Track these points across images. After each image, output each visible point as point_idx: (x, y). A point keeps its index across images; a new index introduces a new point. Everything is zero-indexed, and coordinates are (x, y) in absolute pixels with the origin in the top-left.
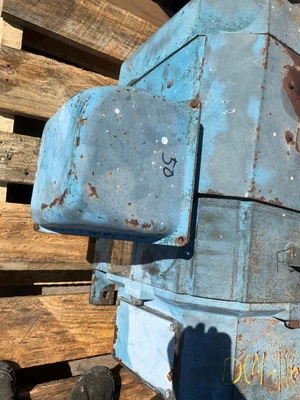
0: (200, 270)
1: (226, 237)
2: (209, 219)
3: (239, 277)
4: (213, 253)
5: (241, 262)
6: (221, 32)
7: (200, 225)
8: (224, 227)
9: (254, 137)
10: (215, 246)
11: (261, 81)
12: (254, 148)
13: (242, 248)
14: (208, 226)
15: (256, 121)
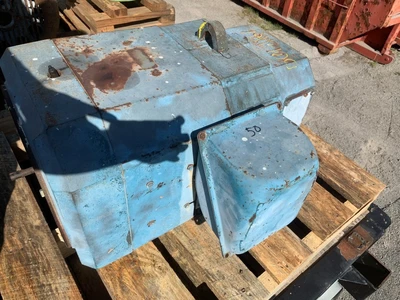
0: (268, 96)
1: (246, 89)
2: (241, 103)
3: (260, 73)
4: (257, 93)
5: (253, 75)
6: (112, 153)
7: (247, 107)
8: (241, 92)
9: (184, 93)
10: (253, 93)
11: (143, 103)
12: (192, 91)
13: (246, 77)
14: (245, 102)
15: (173, 96)
